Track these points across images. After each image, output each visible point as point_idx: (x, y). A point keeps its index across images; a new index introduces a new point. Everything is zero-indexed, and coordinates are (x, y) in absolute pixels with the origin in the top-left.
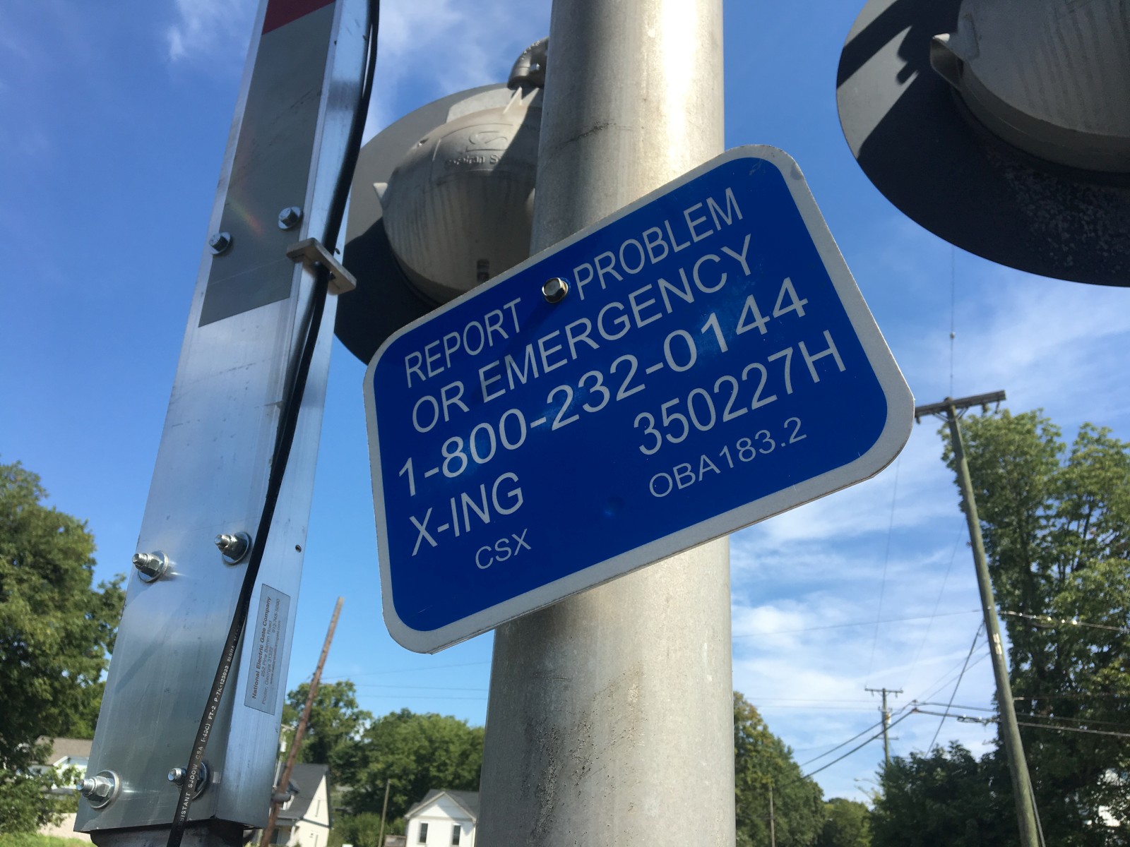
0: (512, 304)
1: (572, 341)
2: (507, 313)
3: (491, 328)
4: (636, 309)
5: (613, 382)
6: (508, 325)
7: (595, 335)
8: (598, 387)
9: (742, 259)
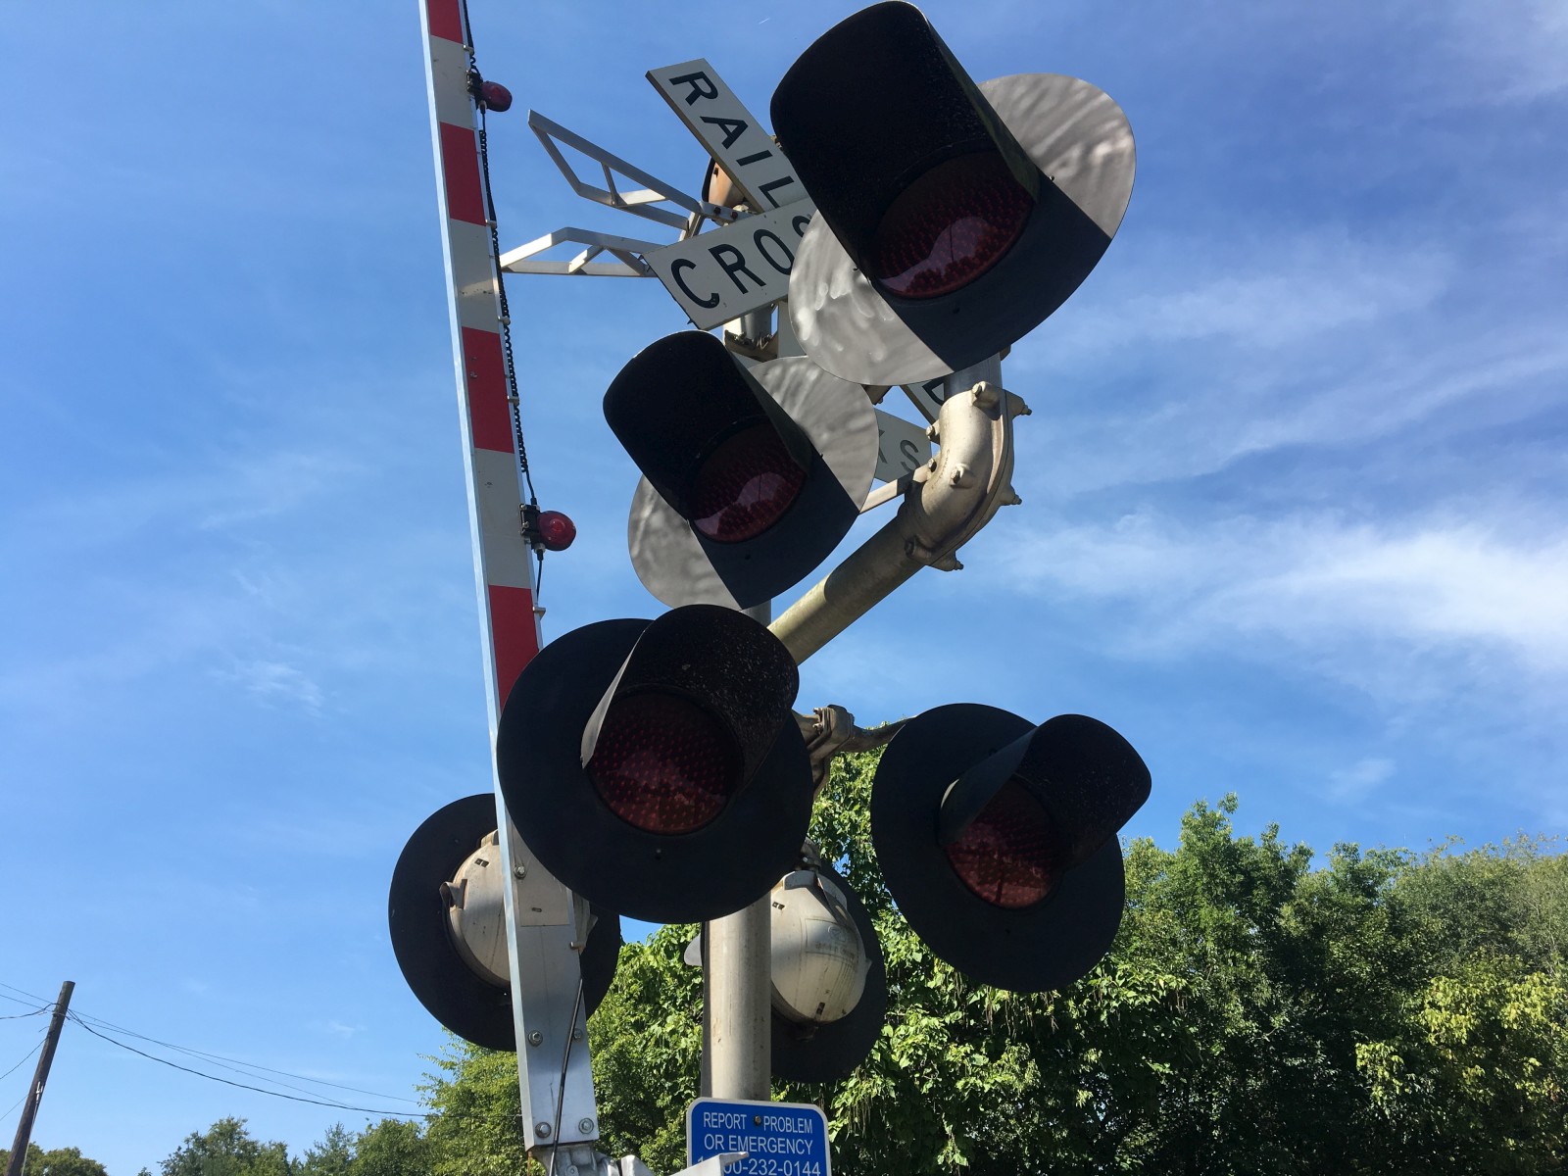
0: (744, 1116)
1: (760, 1144)
2: (741, 1118)
3: (736, 1120)
4: (780, 1145)
5: (770, 1167)
6: (741, 1123)
7: (766, 1146)
8: (764, 1166)
9: (809, 1147)
